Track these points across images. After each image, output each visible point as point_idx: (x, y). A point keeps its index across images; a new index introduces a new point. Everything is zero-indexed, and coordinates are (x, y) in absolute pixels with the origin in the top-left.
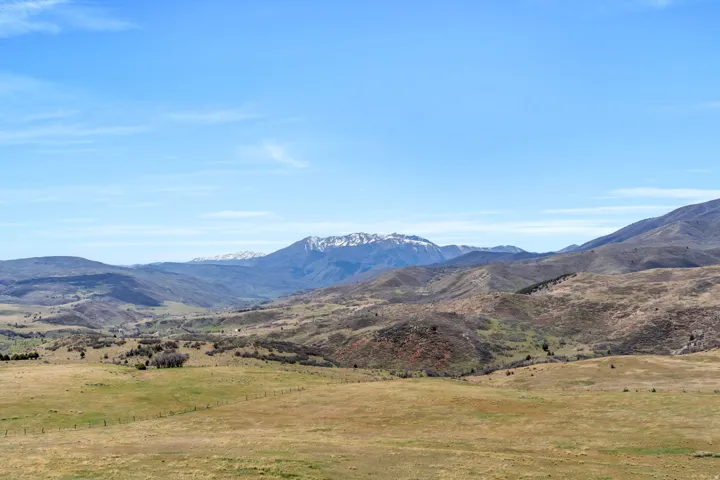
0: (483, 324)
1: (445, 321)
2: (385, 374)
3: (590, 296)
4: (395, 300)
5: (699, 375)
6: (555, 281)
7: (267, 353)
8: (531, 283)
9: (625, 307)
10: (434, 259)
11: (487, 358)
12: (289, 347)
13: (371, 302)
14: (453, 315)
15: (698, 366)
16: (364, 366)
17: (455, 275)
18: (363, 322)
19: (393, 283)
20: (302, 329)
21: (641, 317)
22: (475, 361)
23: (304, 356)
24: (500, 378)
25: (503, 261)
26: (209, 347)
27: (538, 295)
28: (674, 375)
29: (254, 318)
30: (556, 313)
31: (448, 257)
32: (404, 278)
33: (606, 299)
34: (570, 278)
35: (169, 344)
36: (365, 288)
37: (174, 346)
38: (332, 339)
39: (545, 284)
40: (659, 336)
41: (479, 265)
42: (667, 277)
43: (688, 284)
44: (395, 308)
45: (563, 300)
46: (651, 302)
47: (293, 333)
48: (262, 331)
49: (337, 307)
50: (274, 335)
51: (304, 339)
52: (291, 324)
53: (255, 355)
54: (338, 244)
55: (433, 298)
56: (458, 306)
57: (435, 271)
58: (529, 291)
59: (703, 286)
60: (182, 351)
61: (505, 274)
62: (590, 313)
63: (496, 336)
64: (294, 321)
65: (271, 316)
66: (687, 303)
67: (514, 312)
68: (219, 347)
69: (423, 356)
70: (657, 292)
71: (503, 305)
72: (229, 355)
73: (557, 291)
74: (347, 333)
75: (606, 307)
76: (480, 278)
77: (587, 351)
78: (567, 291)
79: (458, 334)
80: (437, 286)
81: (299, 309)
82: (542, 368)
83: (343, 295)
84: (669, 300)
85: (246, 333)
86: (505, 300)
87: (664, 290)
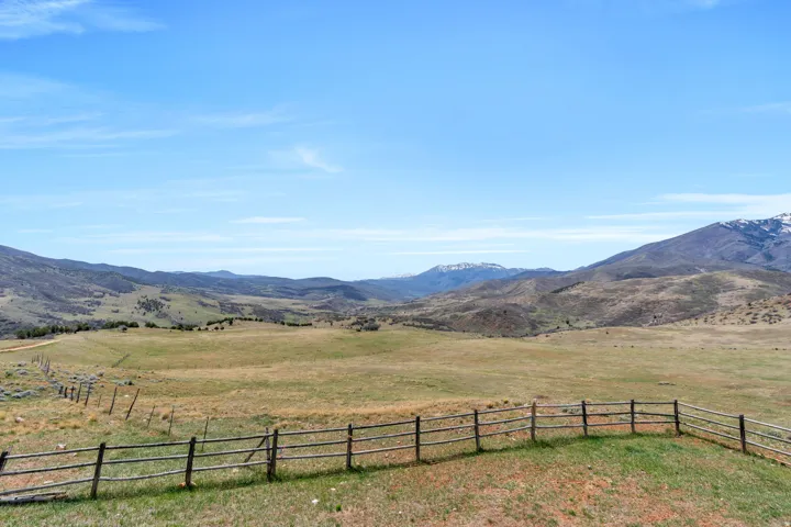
0: (532, 310)
1: (511, 308)
2: (480, 335)
3: (593, 294)
4: (484, 297)
5: (660, 338)
6: (572, 286)
7: (418, 324)
8: (558, 287)
9: (613, 300)
10: (504, 276)
11: (534, 328)
12: (430, 321)
13: (472, 298)
14: (515, 304)
15: (660, 333)
16: (468, 331)
17: (516, 283)
18: (467, 308)
19: (482, 288)
20: (436, 312)
21: (623, 306)
22: (528, 329)
23: (438, 326)
24: (542, 338)
25: (543, 276)
26: (390, 321)
27: (563, 293)
28: (644, 338)
29: (412, 307)
30: (573, 304)
31: (513, 274)
32: (490, 285)
33: (602, 296)
34: (581, 285)
35: (371, 319)
36: (468, 291)
37: (373, 320)
38: (451, 317)
39: (567, 288)
40: (635, 316)
41: (528, 279)
42: (639, 283)
43: (652, 287)
44: (483, 302)
45: (577, 296)
46: (630, 297)
47: (432, 314)
48: (416, 313)
49: (454, 301)
50: (421, 315)
51: (438, 317)
52: (431, 310)
53: (413, 325)
55: (504, 296)
56: (518, 300)
57: (505, 282)
58: (557, 292)
59: (662, 288)
60: (377, 323)
61: (544, 283)
62: (593, 304)
63: (540, 316)
65: (421, 305)
66: (652, 298)
67: (549, 303)
68: (395, 321)
69: (500, 327)
70: (633, 292)
71: (543, 299)
72: (400, 325)
73: (573, 292)
74: (459, 314)
75: (603, 300)
76: (530, 285)
77: (592, 324)
78: (580, 291)
79: (518, 315)
80: (506, 290)
81: (434, 302)
82: (566, 334)
83: (457, 295)
84: (640, 296)
85: (408, 314)
86: (544, 297)
87: (637, 290)
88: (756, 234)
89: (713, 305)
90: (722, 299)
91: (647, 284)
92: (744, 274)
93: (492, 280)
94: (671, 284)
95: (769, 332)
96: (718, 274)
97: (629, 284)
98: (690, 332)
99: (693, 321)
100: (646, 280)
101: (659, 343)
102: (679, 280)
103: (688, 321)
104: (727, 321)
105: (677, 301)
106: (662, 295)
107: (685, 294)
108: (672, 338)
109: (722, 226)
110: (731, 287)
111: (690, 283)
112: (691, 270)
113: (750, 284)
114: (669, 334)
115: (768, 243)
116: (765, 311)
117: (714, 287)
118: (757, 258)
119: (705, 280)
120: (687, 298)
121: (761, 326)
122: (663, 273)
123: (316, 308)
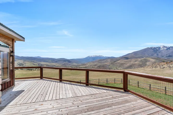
0: (109, 66)
1: (105, 65)
3: (122, 62)
4: (99, 63)
6: (118, 61)
9: (126, 63)
10: (104, 58)
13: (97, 63)
14: (106, 64)
17: (106, 60)
18: (95, 65)
19: (99, 61)
20: (89, 66)
21: (128, 65)
25: (112, 58)
29: (83, 65)
31: (106, 58)
32: (101, 60)
33: (124, 63)
34: (120, 60)
36: (96, 61)
39: (117, 61)
40: (130, 67)
41: (109, 59)
42: (131, 60)
43: (134, 61)
45: (119, 63)
46: (130, 63)
47: (88, 66)
49: (93, 64)
50: (85, 67)
52: (87, 66)
54: (93, 56)
55: (104, 63)
56: (106, 63)
57: (104, 60)
58: (115, 62)
59: (136, 61)
61: (112, 60)
62: (122, 64)
63: (111, 67)
65: (85, 65)
66: (134, 63)
67: (113, 64)
71: (112, 63)
73: (118, 62)
75: (124, 64)
76: (109, 60)
77: (122, 69)
78: (119, 62)
79: (106, 67)
80: (104, 61)
81: (88, 64)
83: (93, 62)
84: (132, 63)
85: (82, 67)
87: (131, 61)
88: (155, 50)
89: (146, 65)
90: (148, 63)
91: (133, 60)
92: (152, 58)
93: (101, 59)
94: (138, 60)
95: (155, 70)
96: (147, 58)
98: (140, 70)
99: (141, 68)
100: (133, 59)
102: (139, 59)
103: (140, 68)
104: (147, 68)
105: (139, 64)
106: (136, 63)
107: (141, 62)
109: (149, 48)
110: (150, 61)
111: (142, 60)
112: (142, 57)
113: (153, 60)
115: (158, 52)
116: (155, 66)
117: (146, 61)
118: (155, 55)
119: (145, 60)
120: (141, 63)
121: (154, 69)
122: (136, 58)
123: (61, 65)
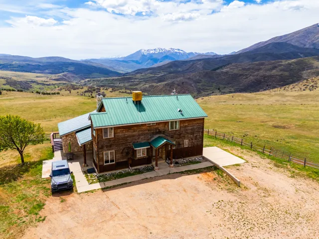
1: (187, 80)
3: (236, 71)
6: (225, 66)
11: (199, 92)
13: (163, 74)
14: (189, 78)
15: (258, 97)
18: (160, 81)
19: (170, 67)
20: (140, 83)
22: (196, 94)
27: (218, 71)
29: (124, 78)
30: (223, 77)
33: (241, 73)
34: (230, 65)
37: (99, 89)
38: (150, 87)
39: (222, 67)
42: (262, 64)
43: (270, 67)
44: (170, 76)
45: (227, 73)
47: (137, 85)
49: (151, 75)
50: (131, 85)
51: (141, 87)
52: (136, 82)
54: (151, 52)
55: (182, 72)
56: (191, 75)
57: (184, 63)
58: (215, 70)
59: (274, 68)
60: (102, 91)
63: (203, 85)
64: (137, 80)
65: (130, 78)
66: (268, 73)
67: (210, 77)
71: (206, 75)
73: (225, 70)
74: (155, 84)
75: (241, 75)
76: (200, 65)
78: (228, 69)
79: (191, 85)
81: (139, 76)
84: (262, 73)
85: (122, 85)
86: (207, 73)
87: (261, 69)
90: (305, 74)
91: (267, 65)
97: (257, 65)
98: (272, 96)
100: (267, 62)
101: (255, 102)
104: (293, 89)
105: (281, 76)
106: (274, 72)
108: (263, 99)
111: (290, 64)
112: (296, 55)
114: (263, 97)
117: (303, 67)
120: (287, 73)
123: (55, 80)
